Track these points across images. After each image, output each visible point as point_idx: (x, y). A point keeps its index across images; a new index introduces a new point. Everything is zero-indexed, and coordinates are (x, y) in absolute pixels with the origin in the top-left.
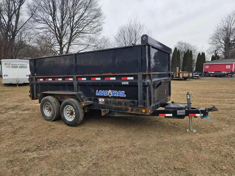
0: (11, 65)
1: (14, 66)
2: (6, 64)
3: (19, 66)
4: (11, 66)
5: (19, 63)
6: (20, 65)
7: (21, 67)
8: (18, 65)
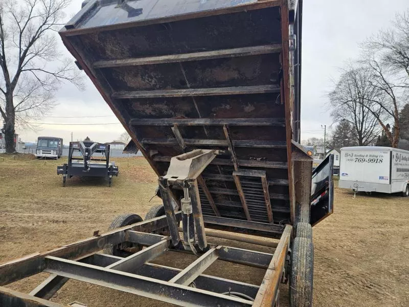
0: (355, 156)
1: (359, 158)
2: (347, 155)
3: (368, 158)
4: (354, 158)
5: (368, 153)
6: (370, 156)
7: (371, 161)
8: (367, 156)
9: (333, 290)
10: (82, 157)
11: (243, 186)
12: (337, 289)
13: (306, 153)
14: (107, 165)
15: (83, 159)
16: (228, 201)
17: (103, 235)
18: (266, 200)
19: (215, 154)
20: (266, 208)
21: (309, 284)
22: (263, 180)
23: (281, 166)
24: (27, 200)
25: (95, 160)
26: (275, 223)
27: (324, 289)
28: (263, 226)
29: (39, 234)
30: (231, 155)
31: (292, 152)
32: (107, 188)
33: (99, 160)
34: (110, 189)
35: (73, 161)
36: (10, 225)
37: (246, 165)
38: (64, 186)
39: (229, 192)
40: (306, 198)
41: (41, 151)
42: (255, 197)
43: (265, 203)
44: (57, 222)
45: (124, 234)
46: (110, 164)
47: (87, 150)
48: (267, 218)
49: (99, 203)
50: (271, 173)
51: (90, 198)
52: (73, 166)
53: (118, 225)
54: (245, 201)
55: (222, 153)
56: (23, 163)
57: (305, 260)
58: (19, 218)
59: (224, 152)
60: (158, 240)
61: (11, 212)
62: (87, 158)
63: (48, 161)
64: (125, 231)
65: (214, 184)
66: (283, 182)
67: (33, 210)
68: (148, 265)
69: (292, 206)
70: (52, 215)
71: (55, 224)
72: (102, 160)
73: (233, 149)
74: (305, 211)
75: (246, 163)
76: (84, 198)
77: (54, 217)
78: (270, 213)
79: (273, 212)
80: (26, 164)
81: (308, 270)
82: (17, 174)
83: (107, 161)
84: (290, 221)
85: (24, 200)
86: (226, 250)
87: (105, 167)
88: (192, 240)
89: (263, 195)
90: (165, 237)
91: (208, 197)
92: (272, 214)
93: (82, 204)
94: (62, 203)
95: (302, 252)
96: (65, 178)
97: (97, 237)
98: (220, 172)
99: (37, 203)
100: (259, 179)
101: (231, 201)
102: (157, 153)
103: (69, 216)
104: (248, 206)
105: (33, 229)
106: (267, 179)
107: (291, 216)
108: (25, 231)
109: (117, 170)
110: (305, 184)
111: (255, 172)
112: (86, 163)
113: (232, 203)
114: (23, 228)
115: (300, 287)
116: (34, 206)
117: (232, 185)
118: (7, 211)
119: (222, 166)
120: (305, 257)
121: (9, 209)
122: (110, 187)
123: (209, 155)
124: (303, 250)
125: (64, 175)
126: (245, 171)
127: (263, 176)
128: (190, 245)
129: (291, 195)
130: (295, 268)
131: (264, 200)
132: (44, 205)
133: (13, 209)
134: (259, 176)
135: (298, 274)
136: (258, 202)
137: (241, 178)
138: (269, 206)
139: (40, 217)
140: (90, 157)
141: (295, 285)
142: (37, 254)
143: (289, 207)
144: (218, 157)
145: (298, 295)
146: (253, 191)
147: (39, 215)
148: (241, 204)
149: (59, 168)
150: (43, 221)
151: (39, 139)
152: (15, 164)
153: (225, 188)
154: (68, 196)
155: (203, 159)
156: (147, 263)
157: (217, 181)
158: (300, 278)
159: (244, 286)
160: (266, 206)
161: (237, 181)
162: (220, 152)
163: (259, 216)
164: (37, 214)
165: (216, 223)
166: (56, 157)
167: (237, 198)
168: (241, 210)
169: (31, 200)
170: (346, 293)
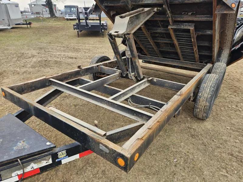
9: (230, 107)
10: (84, 18)
11: (177, 36)
12: (234, 107)
13: (230, 6)
14: (100, 23)
15: (84, 20)
16: (168, 48)
17: (83, 68)
18: (194, 47)
19: (154, 11)
20: (194, 52)
21: (208, 104)
22: (191, 31)
23: (208, 19)
24: (59, 45)
25: (92, 20)
26: (200, 62)
27: (224, 106)
28: (191, 64)
29: (63, 65)
30: (166, 11)
31: (218, 5)
32: (101, 38)
33: (94, 20)
34: (103, 38)
35: (81, 21)
36: (49, 59)
37: (179, 19)
38: (78, 37)
39: (167, 41)
40: (228, 44)
41: (68, 15)
42: (186, 44)
43: (193, 49)
44: (72, 58)
45: (97, 68)
46: (102, 22)
47: (86, 13)
48: (195, 59)
49: (95, 47)
50: (199, 25)
51: (91, 44)
52: (81, 24)
53: (95, 62)
54: (178, 48)
55: (159, 10)
56: (59, 23)
57: (209, 90)
58: (55, 55)
59: (161, 9)
60: (115, 72)
61: (51, 52)
62: (87, 19)
63: (71, 21)
64: (97, 66)
65: (157, 35)
66: (209, 32)
67: (61, 51)
68: (105, 86)
69: (214, 51)
70: (71, 54)
71: (71, 59)
72: (96, 20)
73: (168, 6)
74: (226, 54)
75: (179, 18)
76: (88, 44)
77: (71, 55)
78: (197, 56)
79: (199, 55)
80: (61, 24)
81: (209, 96)
82: (56, 30)
83: (100, 20)
84: (212, 61)
85: (58, 45)
86: (155, 80)
87: (99, 24)
88: (133, 74)
89: (192, 42)
90: (119, 71)
91: (153, 45)
92: (198, 56)
93: (86, 48)
94: (76, 47)
95: (208, 85)
96: (78, 32)
97: (79, 69)
98: (161, 26)
99: (64, 47)
100: (188, 31)
101: (169, 47)
102: (115, 13)
103: (79, 55)
104: (181, 51)
105: (60, 62)
106: (195, 30)
107: (213, 58)
108: (56, 62)
109: (106, 26)
110: (229, 33)
111: (186, 25)
112: (86, 22)
113: (170, 49)
114: (56, 61)
115: (201, 105)
116: (62, 49)
117: (169, 36)
118: (49, 51)
119: (162, 21)
120: (209, 87)
121: (50, 50)
122: (103, 37)
123: (148, 13)
124: (209, 83)
125: (77, 30)
126: (178, 25)
127: (192, 28)
128: (132, 77)
129: (214, 43)
130: (200, 94)
131: (193, 47)
132: (68, 48)
133: (52, 50)
134: (189, 28)
135: (202, 98)
136: (188, 48)
137: (175, 30)
138: (196, 51)
139: (64, 55)
140: (88, 18)
141: (198, 104)
142: (44, 77)
143: (212, 51)
144: (156, 13)
145: (199, 110)
146: (184, 40)
147: (64, 54)
148: (176, 49)
149: (74, 25)
150: (65, 57)
151: (65, 7)
152: (55, 24)
153: (165, 38)
154: (80, 43)
155: (142, 16)
156: (105, 85)
157: (159, 33)
158: (202, 100)
159: (159, 103)
160: (193, 50)
161: (172, 32)
162: (157, 10)
163: (189, 57)
164: (63, 53)
165: (159, 62)
166: (76, 19)
167: (173, 45)
168: (176, 54)
169: (61, 45)
170: (240, 109)
